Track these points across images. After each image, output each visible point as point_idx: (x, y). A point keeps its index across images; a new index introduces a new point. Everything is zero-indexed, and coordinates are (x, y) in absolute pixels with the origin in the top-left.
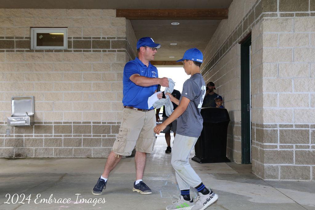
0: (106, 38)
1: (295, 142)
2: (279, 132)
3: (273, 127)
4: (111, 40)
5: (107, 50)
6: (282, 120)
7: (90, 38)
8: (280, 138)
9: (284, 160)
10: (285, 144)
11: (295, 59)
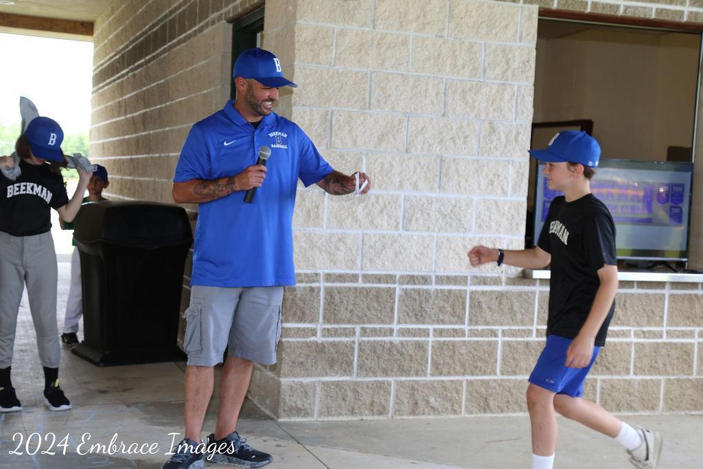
1: (361, 320)
2: (322, 293)
3: (309, 280)
6: (332, 261)
8: (325, 309)
9: (332, 367)
10: (336, 326)
11: (373, 101)
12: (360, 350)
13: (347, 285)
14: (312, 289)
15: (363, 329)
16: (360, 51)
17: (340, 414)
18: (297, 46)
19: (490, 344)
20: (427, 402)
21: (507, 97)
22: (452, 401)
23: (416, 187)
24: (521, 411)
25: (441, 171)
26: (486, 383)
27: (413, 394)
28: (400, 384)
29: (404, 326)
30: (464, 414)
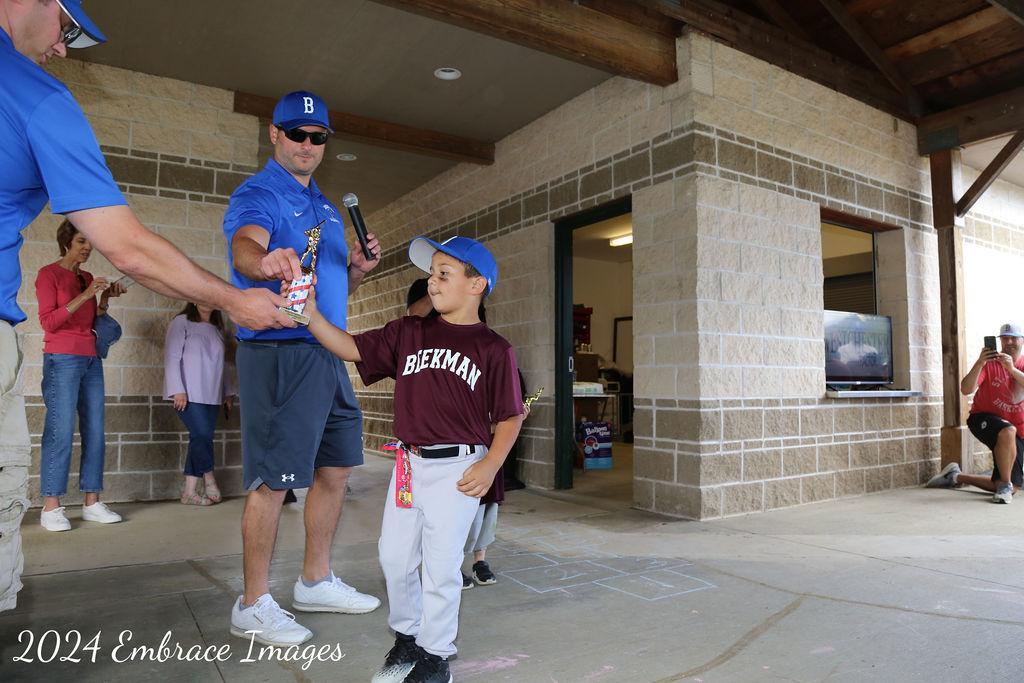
0: (203, 163)
1: (745, 436)
2: (722, 416)
3: (714, 406)
4: (216, 170)
5: (204, 195)
6: (726, 390)
7: (155, 156)
8: (725, 429)
9: (728, 474)
10: (730, 442)
11: (743, 267)
12: (745, 459)
13: (735, 408)
14: (716, 413)
15: (746, 443)
16: (733, 227)
17: (735, 511)
18: (699, 221)
19: (813, 449)
20: (782, 496)
21: (810, 266)
22: (795, 495)
23: (769, 332)
24: (830, 497)
25: (782, 321)
26: (811, 478)
27: (775, 492)
28: (767, 483)
29: (769, 439)
30: (802, 504)
